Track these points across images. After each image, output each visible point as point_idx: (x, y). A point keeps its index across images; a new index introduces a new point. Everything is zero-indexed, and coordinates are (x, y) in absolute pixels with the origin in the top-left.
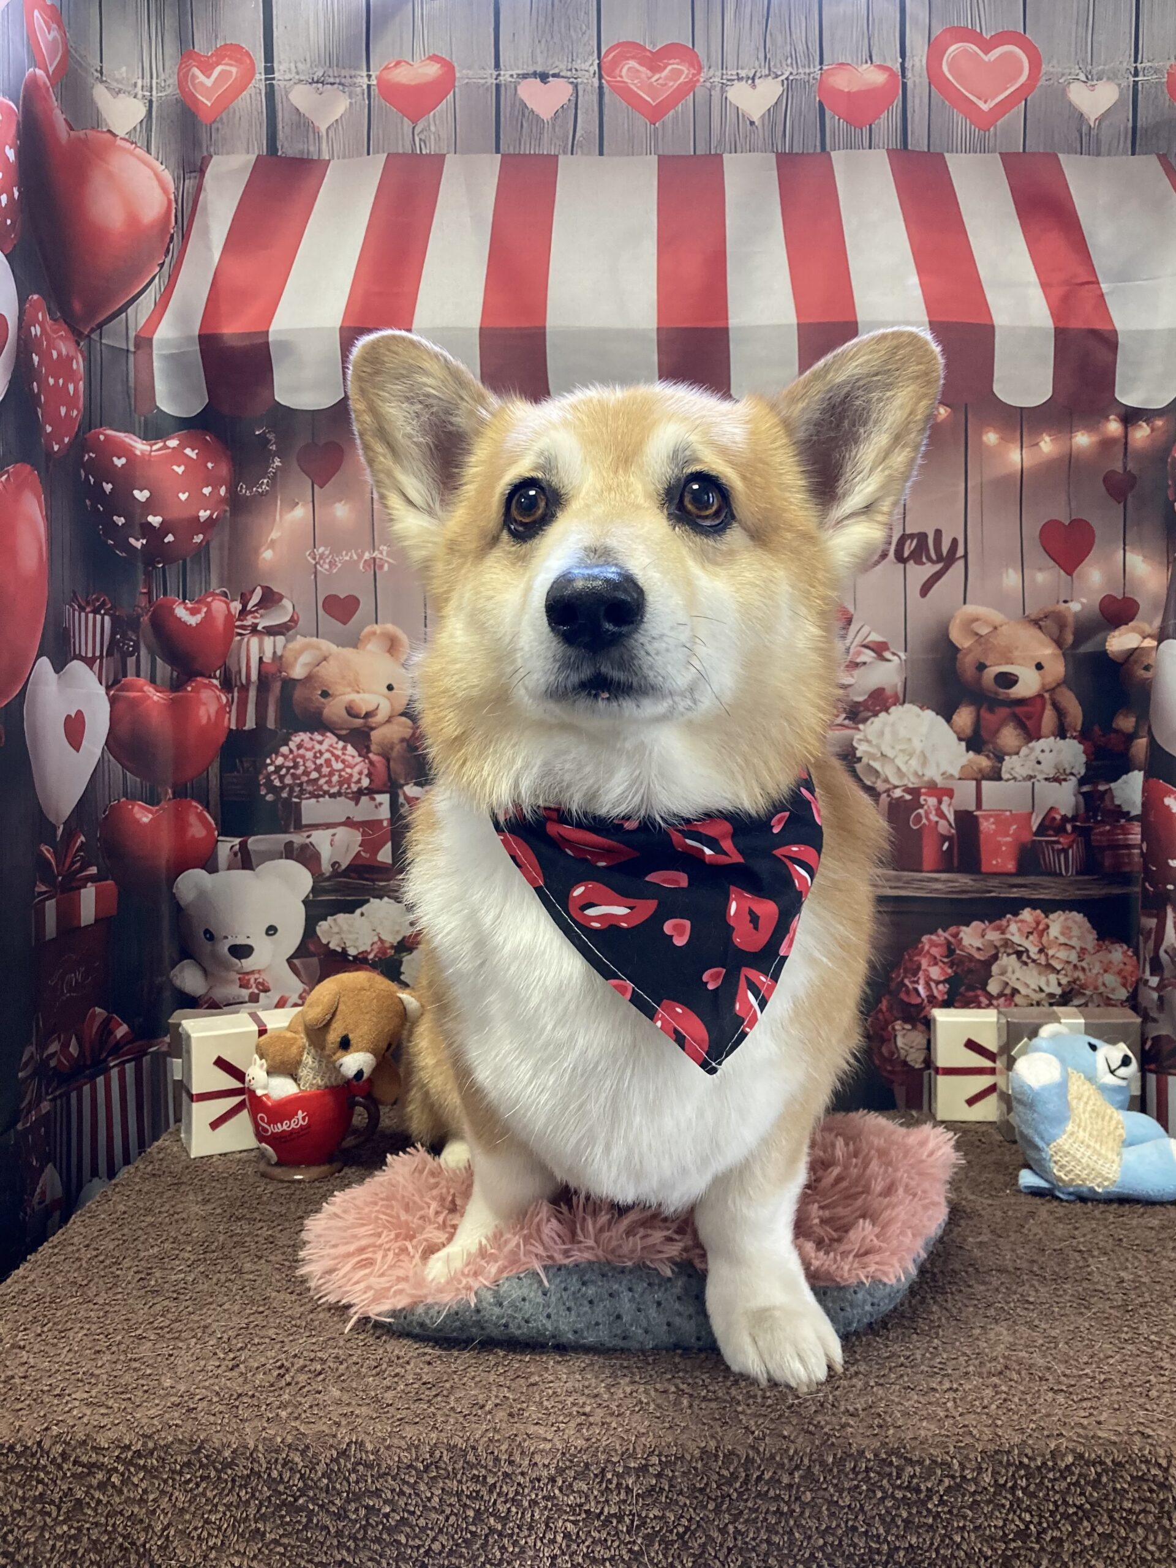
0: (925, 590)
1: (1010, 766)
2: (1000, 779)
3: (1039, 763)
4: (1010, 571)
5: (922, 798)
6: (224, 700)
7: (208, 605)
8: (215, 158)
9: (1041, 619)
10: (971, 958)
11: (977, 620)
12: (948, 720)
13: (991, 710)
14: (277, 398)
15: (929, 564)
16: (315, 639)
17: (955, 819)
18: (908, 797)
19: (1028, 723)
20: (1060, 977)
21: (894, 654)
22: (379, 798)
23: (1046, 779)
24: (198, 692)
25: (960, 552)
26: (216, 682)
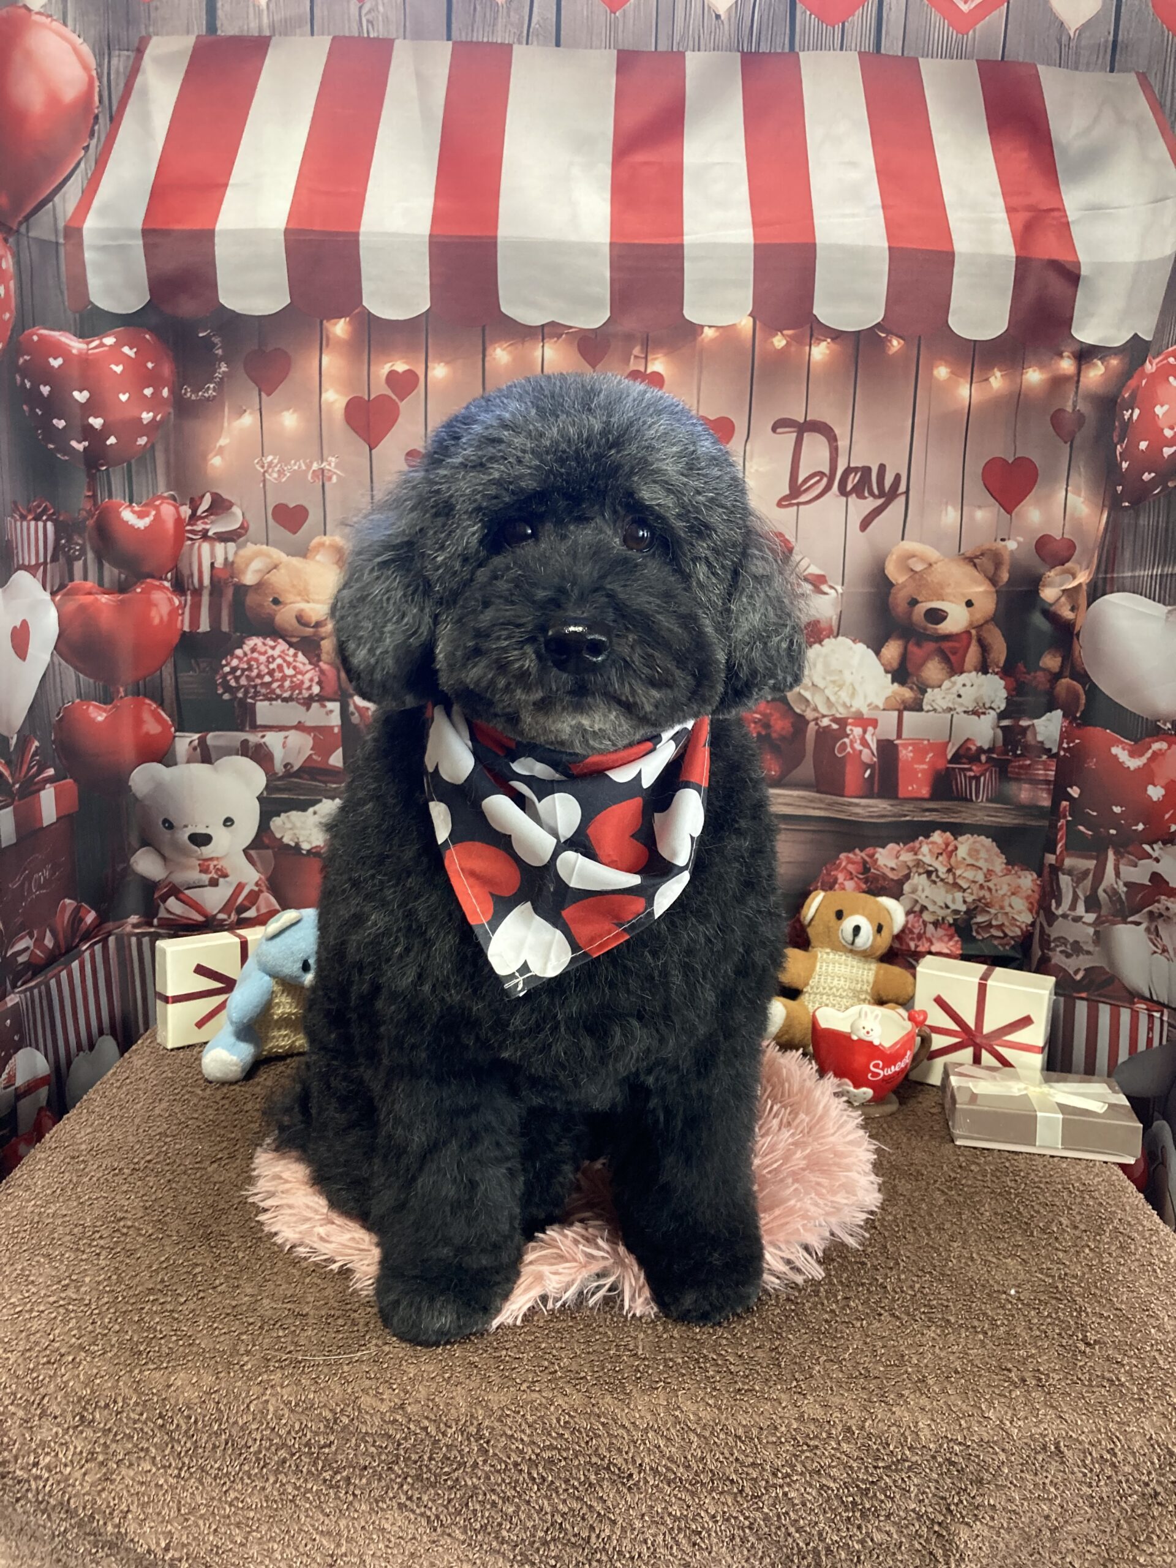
0: (865, 524)
1: (931, 698)
2: (921, 709)
3: (959, 696)
4: (950, 508)
5: (848, 728)
6: (177, 602)
7: (157, 508)
8: (155, 40)
9: (977, 557)
10: (884, 877)
11: (914, 556)
12: (877, 653)
13: (919, 644)
14: (222, 301)
15: (871, 499)
16: (265, 548)
17: (877, 749)
18: (835, 726)
19: (952, 657)
20: (966, 895)
21: (831, 587)
22: (330, 705)
23: (965, 712)
24: (149, 593)
25: (902, 488)
26: (167, 584)
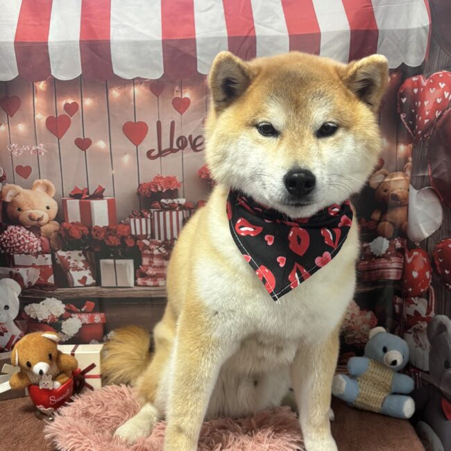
16: (13, 185)
22: (47, 256)
